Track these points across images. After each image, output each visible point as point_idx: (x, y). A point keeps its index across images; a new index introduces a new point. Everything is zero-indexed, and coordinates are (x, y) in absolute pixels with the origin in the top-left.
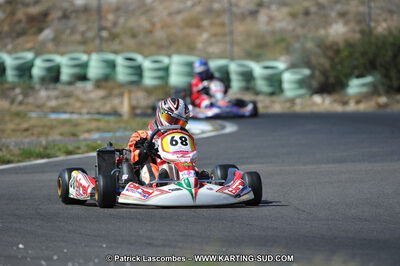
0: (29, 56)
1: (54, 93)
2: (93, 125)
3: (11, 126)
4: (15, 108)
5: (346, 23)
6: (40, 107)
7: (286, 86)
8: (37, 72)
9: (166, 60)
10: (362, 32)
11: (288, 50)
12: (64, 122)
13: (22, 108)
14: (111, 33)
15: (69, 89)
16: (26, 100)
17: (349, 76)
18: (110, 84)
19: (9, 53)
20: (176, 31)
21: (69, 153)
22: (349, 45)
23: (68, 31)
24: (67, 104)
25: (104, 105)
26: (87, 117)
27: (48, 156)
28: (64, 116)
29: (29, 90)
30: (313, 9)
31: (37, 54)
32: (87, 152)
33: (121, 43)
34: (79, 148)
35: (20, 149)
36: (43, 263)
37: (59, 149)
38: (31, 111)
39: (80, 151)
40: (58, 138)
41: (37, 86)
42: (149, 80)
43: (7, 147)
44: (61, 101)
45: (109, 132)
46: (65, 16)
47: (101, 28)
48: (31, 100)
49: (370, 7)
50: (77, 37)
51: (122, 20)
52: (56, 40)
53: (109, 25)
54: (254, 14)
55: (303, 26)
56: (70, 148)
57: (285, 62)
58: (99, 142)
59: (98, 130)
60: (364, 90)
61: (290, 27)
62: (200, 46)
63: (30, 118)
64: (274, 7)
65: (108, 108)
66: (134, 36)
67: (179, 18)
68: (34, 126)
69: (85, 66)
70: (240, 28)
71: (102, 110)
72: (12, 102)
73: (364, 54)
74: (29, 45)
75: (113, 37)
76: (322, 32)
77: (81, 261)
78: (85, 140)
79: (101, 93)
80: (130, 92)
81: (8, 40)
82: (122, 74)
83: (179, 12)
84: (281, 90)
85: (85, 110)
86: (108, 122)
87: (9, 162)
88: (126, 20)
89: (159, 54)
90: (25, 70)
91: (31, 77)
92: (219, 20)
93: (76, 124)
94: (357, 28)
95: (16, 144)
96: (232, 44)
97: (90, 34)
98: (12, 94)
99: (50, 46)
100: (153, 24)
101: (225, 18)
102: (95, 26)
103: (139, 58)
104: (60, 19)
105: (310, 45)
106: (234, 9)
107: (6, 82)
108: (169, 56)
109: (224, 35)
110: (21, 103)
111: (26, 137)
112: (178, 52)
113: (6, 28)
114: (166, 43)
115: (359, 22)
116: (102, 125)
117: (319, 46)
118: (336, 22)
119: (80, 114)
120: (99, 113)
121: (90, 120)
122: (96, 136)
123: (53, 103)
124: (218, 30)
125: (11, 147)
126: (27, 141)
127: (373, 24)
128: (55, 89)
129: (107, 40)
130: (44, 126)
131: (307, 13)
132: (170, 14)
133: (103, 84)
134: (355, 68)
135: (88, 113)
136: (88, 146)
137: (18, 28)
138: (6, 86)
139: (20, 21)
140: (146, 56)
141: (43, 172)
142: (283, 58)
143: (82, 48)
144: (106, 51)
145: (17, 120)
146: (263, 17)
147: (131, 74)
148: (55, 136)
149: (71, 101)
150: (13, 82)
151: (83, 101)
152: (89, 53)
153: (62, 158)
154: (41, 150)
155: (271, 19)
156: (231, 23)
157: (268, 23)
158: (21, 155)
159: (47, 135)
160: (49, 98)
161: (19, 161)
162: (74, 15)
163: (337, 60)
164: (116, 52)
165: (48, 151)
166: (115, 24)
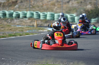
0: (12, 11)
1: (18, 21)
2: (27, 28)
3: (7, 28)
4: (8, 24)
5: (91, 5)
6: (14, 24)
7: (76, 20)
8: (14, 15)
9: (46, 13)
10: (95, 7)
11: (76, 11)
12: (20, 28)
13: (10, 24)
14: (33, 6)
15: (22, 20)
16: (11, 22)
17: (91, 18)
18: (32, 19)
19: (7, 10)
20: (49, 6)
21: (21, 35)
22: (92, 10)
23: (22, 6)
24: (21, 23)
25: (30, 24)
26: (25, 27)
27: (15, 36)
28: (20, 26)
29: (12, 20)
30: (83, 1)
31: (14, 11)
32: (25, 35)
33: (35, 9)
34: (23, 34)
35: (8, 34)
36: (11, 62)
37: (18, 34)
38: (12, 25)
39: (23, 35)
40: (18, 31)
41: (14, 19)
42: (42, 18)
43: (5, 33)
44: (20, 23)
45: (31, 30)
46: (22, 2)
47: (30, 5)
48: (12, 22)
49: (97, 1)
50: (24, 7)
51: (35, 3)
52: (19, 8)
53: (32, 4)
54: (68, 2)
55: (80, 6)
56: (21, 34)
57: (75, 14)
58: (28, 33)
59: (28, 30)
60: (95, 21)
61: (77, 6)
62: (55, 10)
63: (12, 27)
64: (73, 1)
65: (31, 24)
66: (38, 7)
67: (50, 3)
68: (13, 29)
69: (26, 14)
70: (65, 6)
71: (30, 25)
72: (8, 23)
73: (95, 13)
74: (12, 9)
75: (33, 7)
76: (85, 7)
77: (20, 62)
78: (25, 32)
79: (29, 21)
80: (37, 21)
81: (7, 7)
82: (35, 16)
83: (50, 1)
84: (74, 21)
85: (25, 25)
86: (31, 28)
87: (6, 37)
88: (36, 3)
89: (44, 12)
90: (11, 15)
91: (12, 16)
92: (59, 4)
93: (23, 28)
94: (94, 6)
95: (8, 33)
96: (63, 9)
97: (27, 6)
98: (8, 21)
99: (17, 9)
100: (43, 4)
101: (61, 3)
102: (29, 4)
103: (39, 13)
104: (20, 2)
105: (82, 10)
106: (63, 1)
107: (6, 18)
108: (47, 12)
109: (61, 7)
110: (10, 23)
111: (10, 31)
112: (49, 11)
113: (7, 4)
114: (46, 9)
115: (94, 5)
116: (29, 29)
117: (84, 10)
118: (89, 5)
119: (24, 26)
120: (29, 26)
121: (26, 27)
122: (28, 31)
123: (18, 23)
124: (59, 6)
125: (6, 34)
126: (10, 32)
127: (98, 5)
128: (19, 20)
129: (32, 8)
130: (15, 29)
131: (81, 2)
132: (47, 2)
133: (30, 19)
134: (93, 16)
135: (26, 26)
136: (25, 34)
137: (10, 4)
138: (6, 19)
139: (10, 3)
140: (41, 12)
141: (14, 40)
142: (75, 13)
143: (25, 10)
144: (32, 11)
145: (8, 27)
146: (70, 3)
147: (37, 16)
148: (17, 31)
149: (22, 23)
150: (8, 18)
151: (25, 23)
152: (27, 11)
153: (19, 36)
154: (14, 34)
155: (73, 4)
156: (63, 4)
157: (72, 5)
158: (9, 36)
159: (15, 31)
160: (17, 22)
161: (8, 37)
162: (24, 2)
163: (88, 14)
164: (34, 11)
165: (15, 35)
166: (34, 4)
